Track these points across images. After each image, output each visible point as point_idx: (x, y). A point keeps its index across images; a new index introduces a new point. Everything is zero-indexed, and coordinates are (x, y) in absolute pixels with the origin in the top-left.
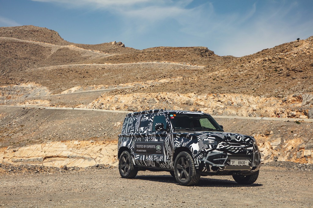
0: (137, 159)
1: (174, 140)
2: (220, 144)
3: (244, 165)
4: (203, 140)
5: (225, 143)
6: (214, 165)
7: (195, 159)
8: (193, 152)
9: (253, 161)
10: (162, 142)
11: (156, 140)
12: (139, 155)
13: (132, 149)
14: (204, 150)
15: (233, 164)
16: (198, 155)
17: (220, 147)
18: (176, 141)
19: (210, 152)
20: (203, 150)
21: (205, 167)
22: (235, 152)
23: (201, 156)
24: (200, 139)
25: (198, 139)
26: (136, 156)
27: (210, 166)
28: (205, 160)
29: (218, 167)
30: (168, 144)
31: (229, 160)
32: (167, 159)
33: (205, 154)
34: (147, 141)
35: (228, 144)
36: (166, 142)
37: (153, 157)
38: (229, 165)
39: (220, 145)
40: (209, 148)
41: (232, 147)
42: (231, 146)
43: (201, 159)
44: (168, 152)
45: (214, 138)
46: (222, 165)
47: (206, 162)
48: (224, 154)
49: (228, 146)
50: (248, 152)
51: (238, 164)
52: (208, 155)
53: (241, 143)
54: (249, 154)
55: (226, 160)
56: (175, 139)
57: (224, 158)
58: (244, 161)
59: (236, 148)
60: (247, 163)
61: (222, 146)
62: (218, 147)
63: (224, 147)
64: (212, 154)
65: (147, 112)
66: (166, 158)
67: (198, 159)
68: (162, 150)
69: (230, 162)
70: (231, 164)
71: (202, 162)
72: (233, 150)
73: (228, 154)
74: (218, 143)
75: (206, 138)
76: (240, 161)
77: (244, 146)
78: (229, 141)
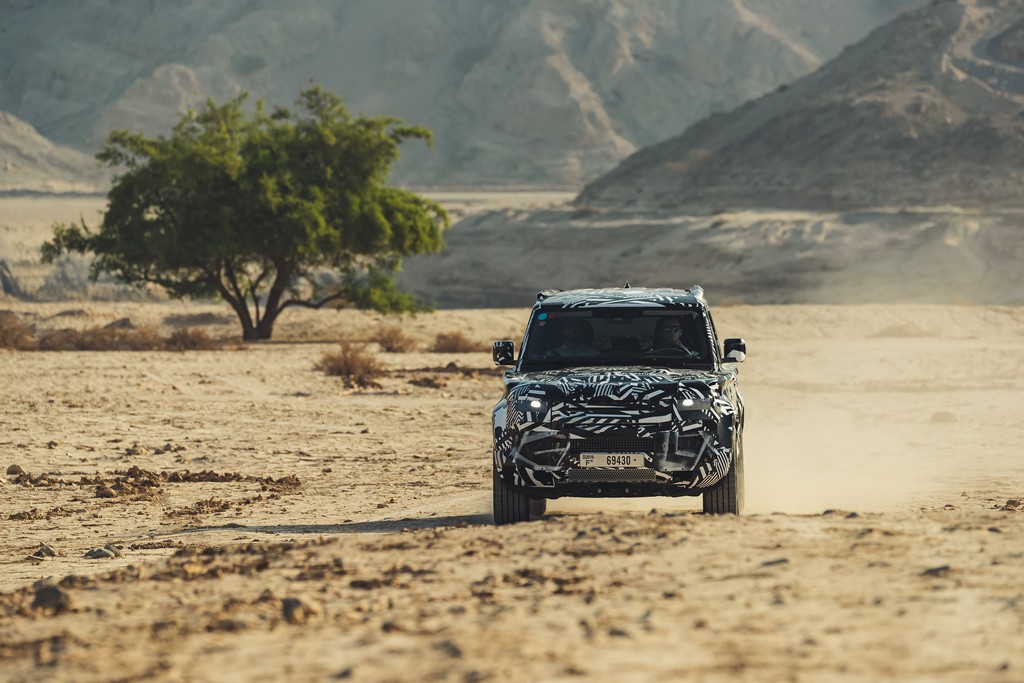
2: (554, 408)
3: (626, 465)
4: (517, 398)
6: (538, 468)
9: (662, 457)
14: (515, 425)
15: (590, 465)
16: (503, 441)
17: (553, 417)
19: (527, 433)
20: (513, 427)
21: (518, 473)
22: (597, 432)
23: (508, 443)
24: (513, 396)
25: (510, 394)
27: (530, 472)
28: (516, 454)
29: (550, 474)
31: (574, 454)
33: (517, 437)
35: (582, 409)
38: (575, 467)
39: (553, 413)
40: (526, 421)
41: (590, 418)
42: (588, 415)
43: (508, 451)
45: (543, 393)
46: (556, 469)
47: (518, 460)
48: (562, 436)
49: (578, 413)
50: (643, 429)
51: (605, 465)
52: (523, 441)
53: (629, 403)
54: (648, 435)
55: (564, 455)
57: (561, 447)
58: (626, 456)
59: (602, 421)
60: (638, 460)
61: (559, 415)
62: (547, 419)
63: (563, 416)
64: (533, 438)
67: (501, 453)
69: (578, 459)
70: (584, 464)
71: (510, 460)
72: (589, 425)
73: (573, 436)
74: (551, 406)
75: (524, 395)
76: (611, 455)
77: (637, 413)
78: (586, 402)
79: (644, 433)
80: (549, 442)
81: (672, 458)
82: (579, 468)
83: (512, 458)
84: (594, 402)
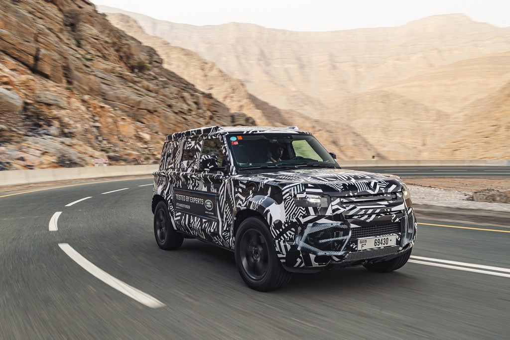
0: (177, 220)
1: (235, 193)
2: (333, 203)
3: (386, 245)
4: (295, 196)
5: (345, 201)
6: (321, 253)
7: (277, 241)
8: (273, 224)
9: (404, 235)
10: (215, 193)
11: (205, 189)
12: (180, 213)
13: (169, 201)
14: (297, 219)
15: (363, 248)
16: (284, 231)
17: (334, 211)
18: (238, 195)
19: (310, 225)
20: (295, 220)
21: (300, 258)
22: (368, 221)
23: (290, 234)
24: (288, 194)
25: (283, 193)
26: (175, 213)
27: (312, 257)
28: (300, 243)
29: (330, 257)
30: (225, 199)
31: (354, 241)
32: (225, 229)
33: (300, 228)
34: (191, 188)
35: (352, 202)
36: (222, 195)
37: (201, 221)
38: (353, 250)
39: (334, 208)
40: (308, 214)
41: (362, 209)
42: (359, 208)
43: (291, 240)
44: (225, 216)
45: (320, 191)
46: (340, 253)
47: (303, 248)
48: (345, 226)
49: (352, 206)
50: (395, 216)
51: (373, 247)
52: (307, 231)
53: (380, 196)
54: (397, 220)
55: (347, 241)
56: (236, 190)
57: (343, 236)
58: (386, 238)
59: (370, 211)
60: (392, 239)
61: (338, 209)
62: (329, 213)
63: (342, 210)
64: (316, 229)
65: (194, 132)
66: (223, 227)
67: (284, 242)
68: (214, 211)
69: (356, 244)
70: (359, 247)
71: (294, 247)
72: (362, 215)
73: (352, 226)
74: (329, 202)
75: (302, 193)
76: (377, 239)
77: (386, 203)
78: (354, 196)
80: (331, 232)
81: (407, 235)
82: (357, 251)
83: (296, 246)
84: (359, 196)
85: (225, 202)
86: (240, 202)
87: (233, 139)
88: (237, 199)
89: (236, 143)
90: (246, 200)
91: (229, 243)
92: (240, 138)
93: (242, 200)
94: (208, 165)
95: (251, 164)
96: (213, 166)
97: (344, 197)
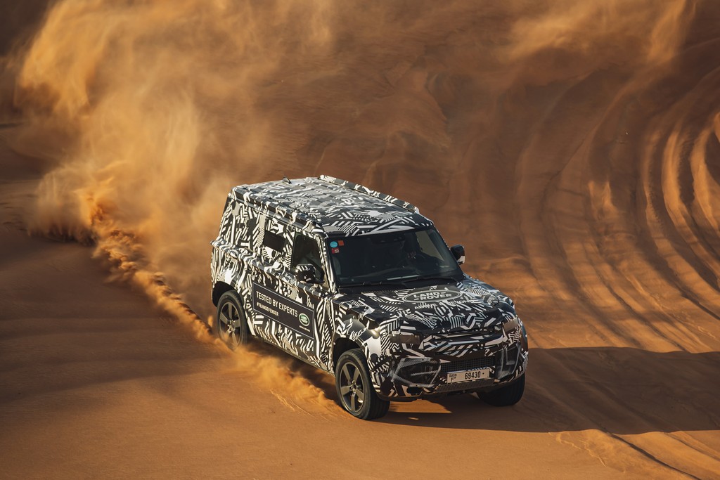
0: (258, 325)
1: (335, 316)
2: (425, 341)
3: (477, 378)
4: (391, 333)
5: (437, 338)
6: (413, 385)
7: (373, 373)
8: (369, 357)
9: (500, 368)
10: (312, 309)
12: (262, 317)
13: (245, 297)
15: (453, 381)
16: (380, 365)
17: (425, 347)
18: (338, 319)
19: (403, 360)
20: (389, 355)
21: (394, 389)
22: (459, 356)
23: (385, 367)
24: (384, 330)
25: (381, 328)
26: (255, 315)
27: (405, 388)
28: (394, 375)
29: (421, 389)
30: (323, 320)
31: (444, 375)
32: (322, 351)
33: (394, 363)
34: (281, 293)
35: (444, 339)
36: (320, 314)
37: (294, 334)
38: (444, 383)
39: (425, 344)
40: (402, 350)
41: (453, 346)
42: (450, 344)
43: (385, 373)
44: (323, 337)
45: (414, 328)
46: (429, 386)
47: (395, 380)
48: (434, 362)
49: (443, 343)
50: (488, 350)
51: (464, 380)
52: (400, 366)
53: (475, 332)
54: (492, 354)
55: (436, 375)
56: (336, 314)
57: (433, 370)
58: (478, 371)
59: (461, 347)
60: (485, 373)
61: (429, 346)
63: (433, 347)
64: (408, 364)
66: (321, 349)
67: (379, 374)
68: (311, 327)
69: (446, 377)
70: (449, 381)
71: (388, 379)
72: (453, 351)
73: (442, 361)
74: (422, 339)
75: (397, 330)
76: (468, 373)
77: (481, 338)
78: (447, 333)
79: (489, 353)
80: (422, 366)
81: (506, 368)
82: (446, 384)
83: (390, 378)
84: (452, 332)
85: (324, 322)
86: (339, 328)
87: (334, 245)
88: (337, 323)
89: (337, 251)
90: (346, 328)
91: (327, 366)
92: (341, 243)
93: (342, 327)
94: (305, 278)
95: (353, 280)
96: (310, 279)
97: (437, 334)
